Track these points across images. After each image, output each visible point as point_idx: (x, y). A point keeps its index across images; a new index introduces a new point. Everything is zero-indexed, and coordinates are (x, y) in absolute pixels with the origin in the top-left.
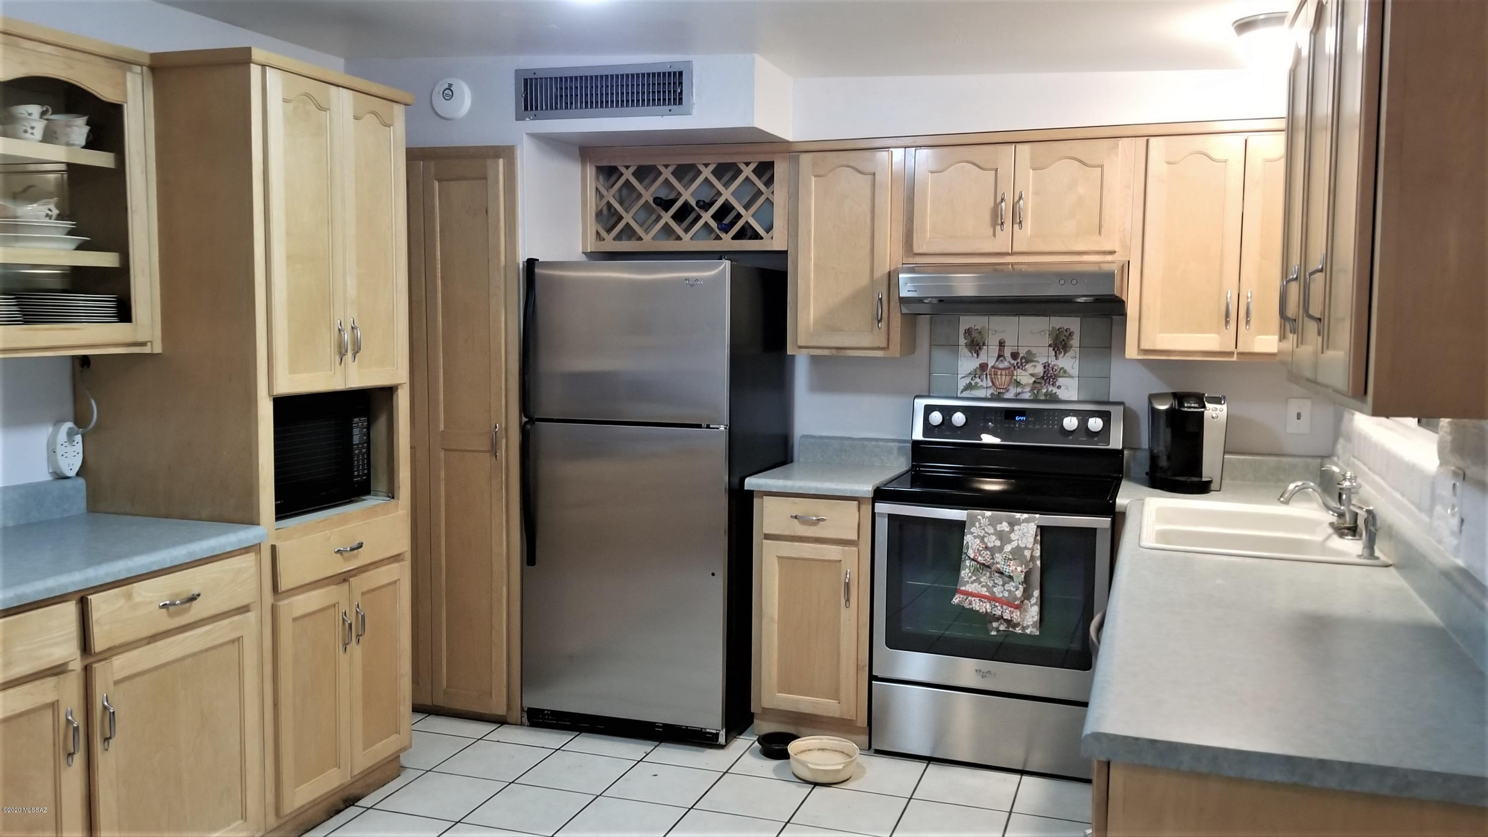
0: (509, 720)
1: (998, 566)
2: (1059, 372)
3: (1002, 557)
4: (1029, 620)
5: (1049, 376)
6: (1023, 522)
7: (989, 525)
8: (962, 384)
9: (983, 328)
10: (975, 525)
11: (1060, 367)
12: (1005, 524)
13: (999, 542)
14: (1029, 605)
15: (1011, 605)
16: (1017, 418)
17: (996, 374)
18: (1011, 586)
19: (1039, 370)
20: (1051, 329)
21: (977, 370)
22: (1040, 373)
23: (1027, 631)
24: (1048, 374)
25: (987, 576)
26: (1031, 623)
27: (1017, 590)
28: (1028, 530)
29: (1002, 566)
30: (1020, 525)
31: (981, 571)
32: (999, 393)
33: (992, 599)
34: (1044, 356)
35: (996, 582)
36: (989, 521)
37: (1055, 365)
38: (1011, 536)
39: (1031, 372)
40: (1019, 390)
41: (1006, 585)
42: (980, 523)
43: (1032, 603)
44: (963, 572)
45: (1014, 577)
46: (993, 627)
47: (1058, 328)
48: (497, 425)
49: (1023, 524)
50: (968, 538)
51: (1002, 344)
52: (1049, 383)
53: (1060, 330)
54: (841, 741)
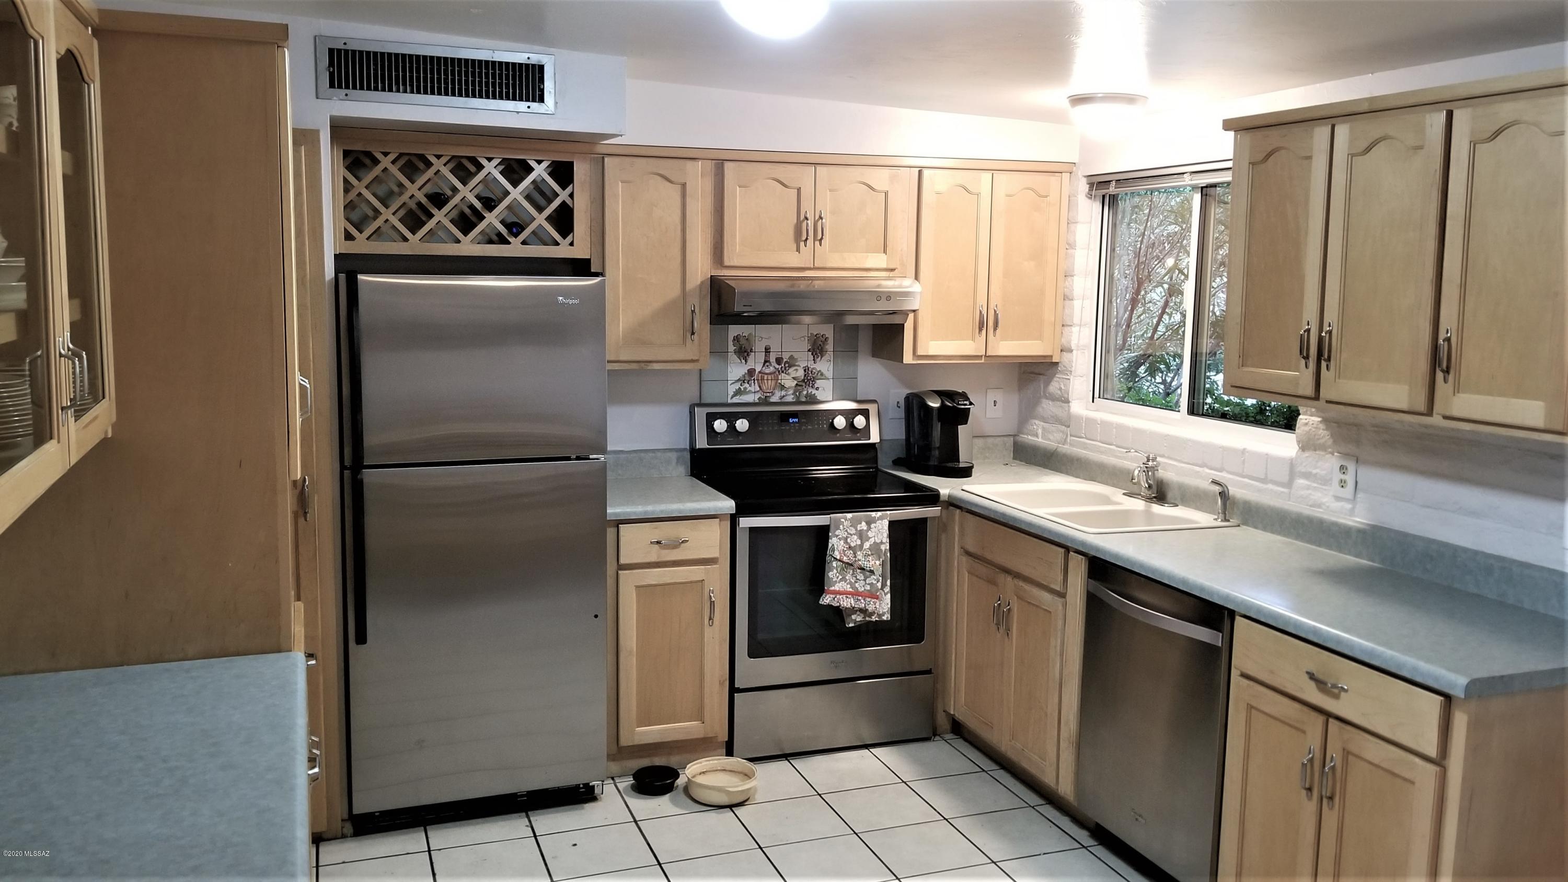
0: (325, 836)
1: (860, 563)
2: (818, 374)
3: (863, 553)
4: (885, 608)
5: (809, 379)
6: (878, 520)
7: (851, 526)
8: (732, 389)
9: (750, 334)
10: (839, 527)
11: (818, 370)
12: (864, 523)
13: (860, 541)
14: (883, 594)
15: (874, 597)
16: (790, 419)
17: (762, 379)
18: (872, 579)
19: (800, 373)
20: (809, 335)
21: (746, 376)
22: (801, 376)
23: (883, 617)
24: (808, 376)
25: (851, 573)
26: (887, 610)
27: (878, 582)
28: (883, 527)
29: (863, 562)
30: (875, 523)
31: (846, 570)
32: (766, 397)
33: (855, 594)
34: (804, 360)
35: (858, 577)
36: (850, 523)
37: (813, 369)
38: (868, 533)
39: (793, 376)
40: (783, 393)
41: (868, 579)
42: (843, 526)
43: (886, 592)
44: (830, 574)
45: (875, 571)
46: (852, 620)
47: (815, 334)
48: (306, 477)
49: (878, 522)
50: (833, 541)
51: (767, 350)
52: (809, 386)
53: (818, 336)
54: (719, 759)
